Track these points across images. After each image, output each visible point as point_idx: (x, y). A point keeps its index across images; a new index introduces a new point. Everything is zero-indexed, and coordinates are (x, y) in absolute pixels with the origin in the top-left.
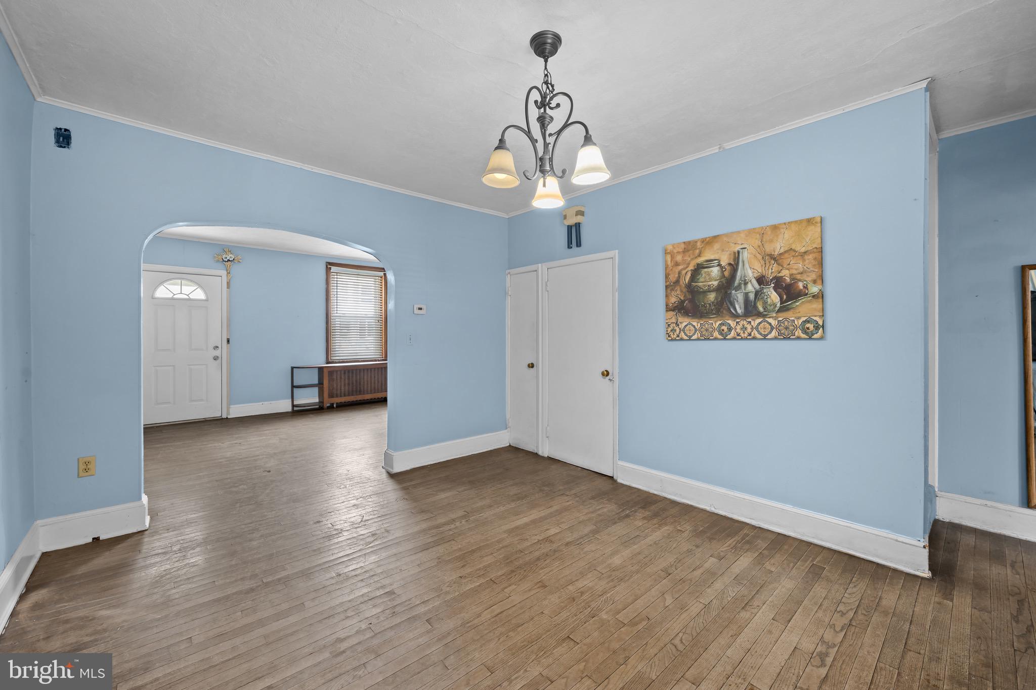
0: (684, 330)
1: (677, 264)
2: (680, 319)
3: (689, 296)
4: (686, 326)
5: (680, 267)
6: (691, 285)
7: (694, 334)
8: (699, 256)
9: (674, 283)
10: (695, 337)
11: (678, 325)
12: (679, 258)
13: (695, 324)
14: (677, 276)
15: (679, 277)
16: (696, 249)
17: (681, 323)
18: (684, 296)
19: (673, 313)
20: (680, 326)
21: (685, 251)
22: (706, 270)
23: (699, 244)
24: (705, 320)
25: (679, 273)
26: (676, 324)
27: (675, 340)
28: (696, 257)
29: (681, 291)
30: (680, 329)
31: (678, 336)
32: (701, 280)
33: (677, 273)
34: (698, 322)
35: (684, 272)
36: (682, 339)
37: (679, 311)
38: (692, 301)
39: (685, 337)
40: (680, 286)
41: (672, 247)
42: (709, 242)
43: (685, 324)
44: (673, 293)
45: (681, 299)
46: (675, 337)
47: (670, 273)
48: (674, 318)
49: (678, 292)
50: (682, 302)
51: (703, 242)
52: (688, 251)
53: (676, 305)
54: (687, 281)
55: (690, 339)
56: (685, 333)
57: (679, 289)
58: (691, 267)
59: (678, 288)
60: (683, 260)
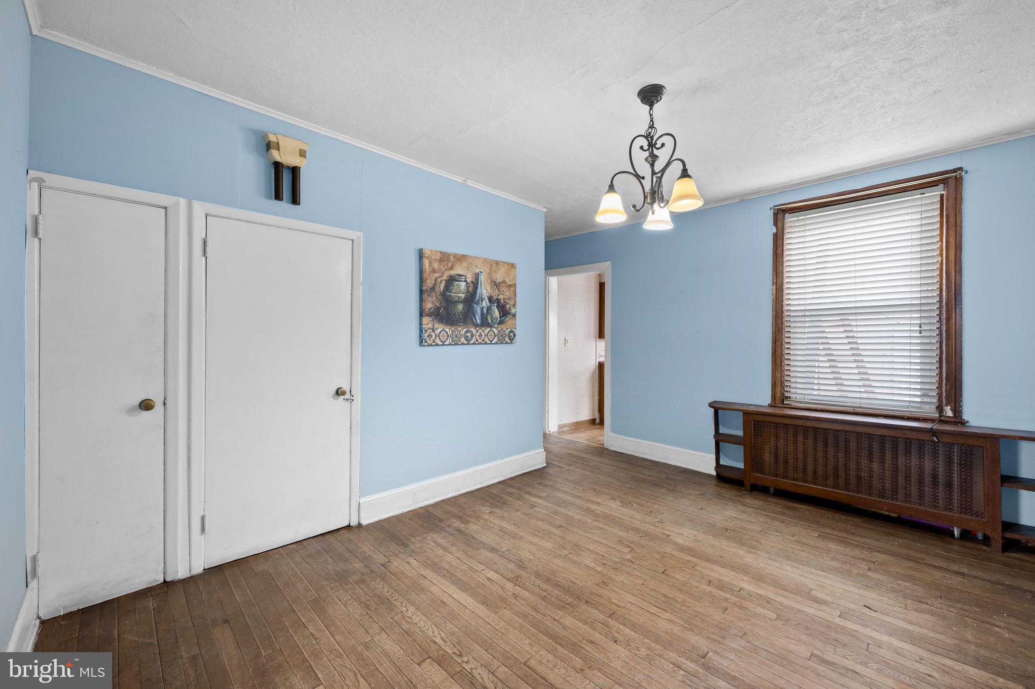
0: (439, 336)
1: (434, 271)
2: (436, 325)
3: (444, 304)
4: (441, 332)
5: (437, 275)
6: (445, 293)
7: (447, 340)
8: (452, 268)
9: (431, 289)
10: (447, 343)
11: (434, 331)
12: (436, 265)
13: (447, 330)
14: (433, 282)
15: (435, 284)
16: (449, 261)
17: (437, 329)
18: (440, 304)
19: (430, 318)
20: (436, 332)
21: (441, 261)
22: (457, 282)
23: (452, 257)
24: (455, 327)
25: (436, 280)
26: (433, 329)
27: (431, 345)
28: (449, 269)
29: (437, 298)
30: (436, 334)
31: (434, 342)
32: (454, 291)
33: (434, 280)
34: (450, 329)
35: (439, 280)
36: (437, 345)
37: (436, 318)
38: (446, 309)
39: (440, 343)
40: (436, 293)
41: (430, 253)
42: (461, 258)
43: (440, 330)
44: (430, 299)
45: (436, 306)
46: (431, 342)
47: (428, 277)
48: (430, 323)
49: (434, 299)
50: (438, 309)
51: (455, 257)
52: (443, 261)
53: (432, 311)
54: (442, 289)
55: (443, 345)
56: (439, 338)
57: (434, 296)
58: (445, 277)
59: (433, 294)
60: (439, 268)
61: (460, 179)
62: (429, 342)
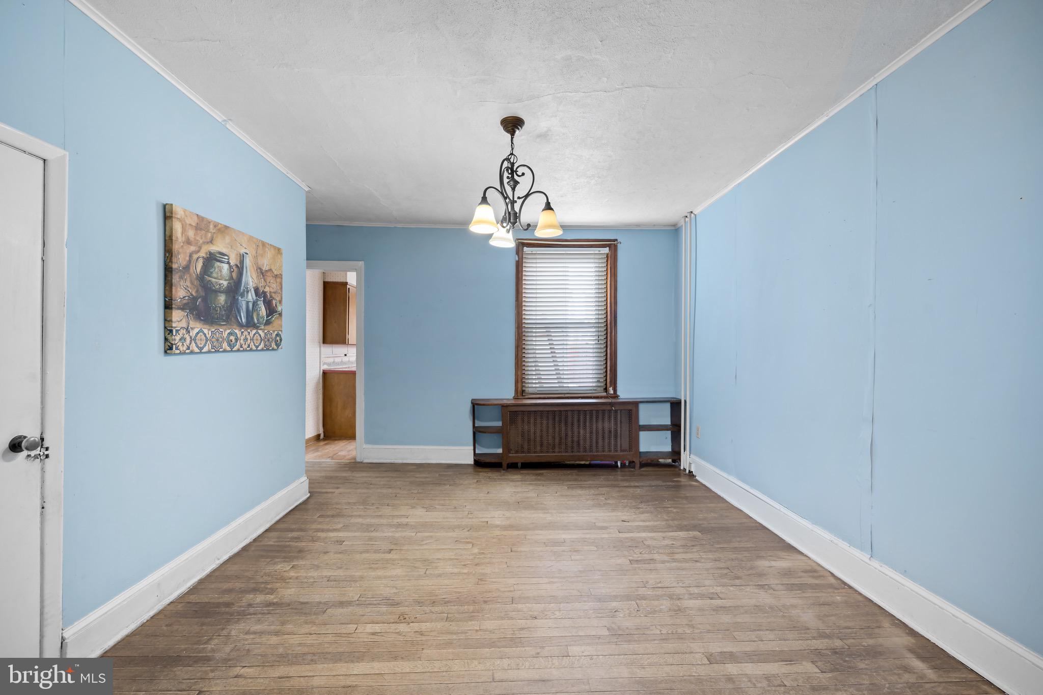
0: (195, 340)
1: (188, 242)
2: (192, 324)
3: (202, 294)
4: (198, 333)
5: (193, 248)
6: (203, 277)
7: (205, 345)
8: (211, 242)
9: (183, 268)
10: (205, 349)
11: (189, 332)
12: (191, 233)
13: (206, 331)
14: (187, 258)
15: (190, 261)
16: (208, 231)
17: (192, 329)
18: (197, 291)
19: (182, 312)
20: (191, 334)
21: (197, 228)
22: (218, 264)
23: (211, 226)
24: (216, 327)
25: (191, 256)
26: (187, 329)
27: (184, 353)
28: (208, 243)
29: (192, 283)
30: (191, 338)
31: (188, 348)
32: (214, 275)
33: (188, 255)
34: (209, 330)
35: (195, 256)
36: (192, 352)
37: (191, 312)
38: (205, 300)
39: (196, 350)
40: (190, 276)
41: (183, 213)
42: (223, 230)
43: (196, 331)
44: (182, 283)
45: (192, 295)
46: (185, 349)
47: (180, 250)
48: (184, 320)
49: (188, 283)
50: (194, 299)
51: (215, 226)
52: (201, 229)
53: (185, 302)
54: (199, 269)
55: (201, 353)
56: (196, 343)
57: (188, 279)
58: (202, 254)
59: (187, 276)
60: (195, 239)
61: (219, 117)
62: (181, 349)
